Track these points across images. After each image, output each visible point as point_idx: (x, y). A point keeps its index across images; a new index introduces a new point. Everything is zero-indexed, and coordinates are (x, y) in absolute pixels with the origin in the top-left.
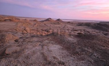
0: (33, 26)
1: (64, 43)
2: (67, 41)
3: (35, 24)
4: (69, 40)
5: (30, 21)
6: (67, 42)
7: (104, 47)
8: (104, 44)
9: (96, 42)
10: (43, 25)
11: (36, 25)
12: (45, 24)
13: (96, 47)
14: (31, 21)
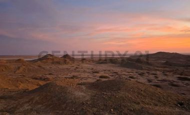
0: (15, 72)
1: (64, 106)
2: (71, 99)
3: (19, 68)
4: (75, 98)
5: (7, 63)
6: (72, 102)
7: (139, 103)
8: (138, 97)
9: (124, 96)
10: (36, 67)
11: (21, 69)
12: (39, 66)
13: (125, 107)
14: (9, 61)
